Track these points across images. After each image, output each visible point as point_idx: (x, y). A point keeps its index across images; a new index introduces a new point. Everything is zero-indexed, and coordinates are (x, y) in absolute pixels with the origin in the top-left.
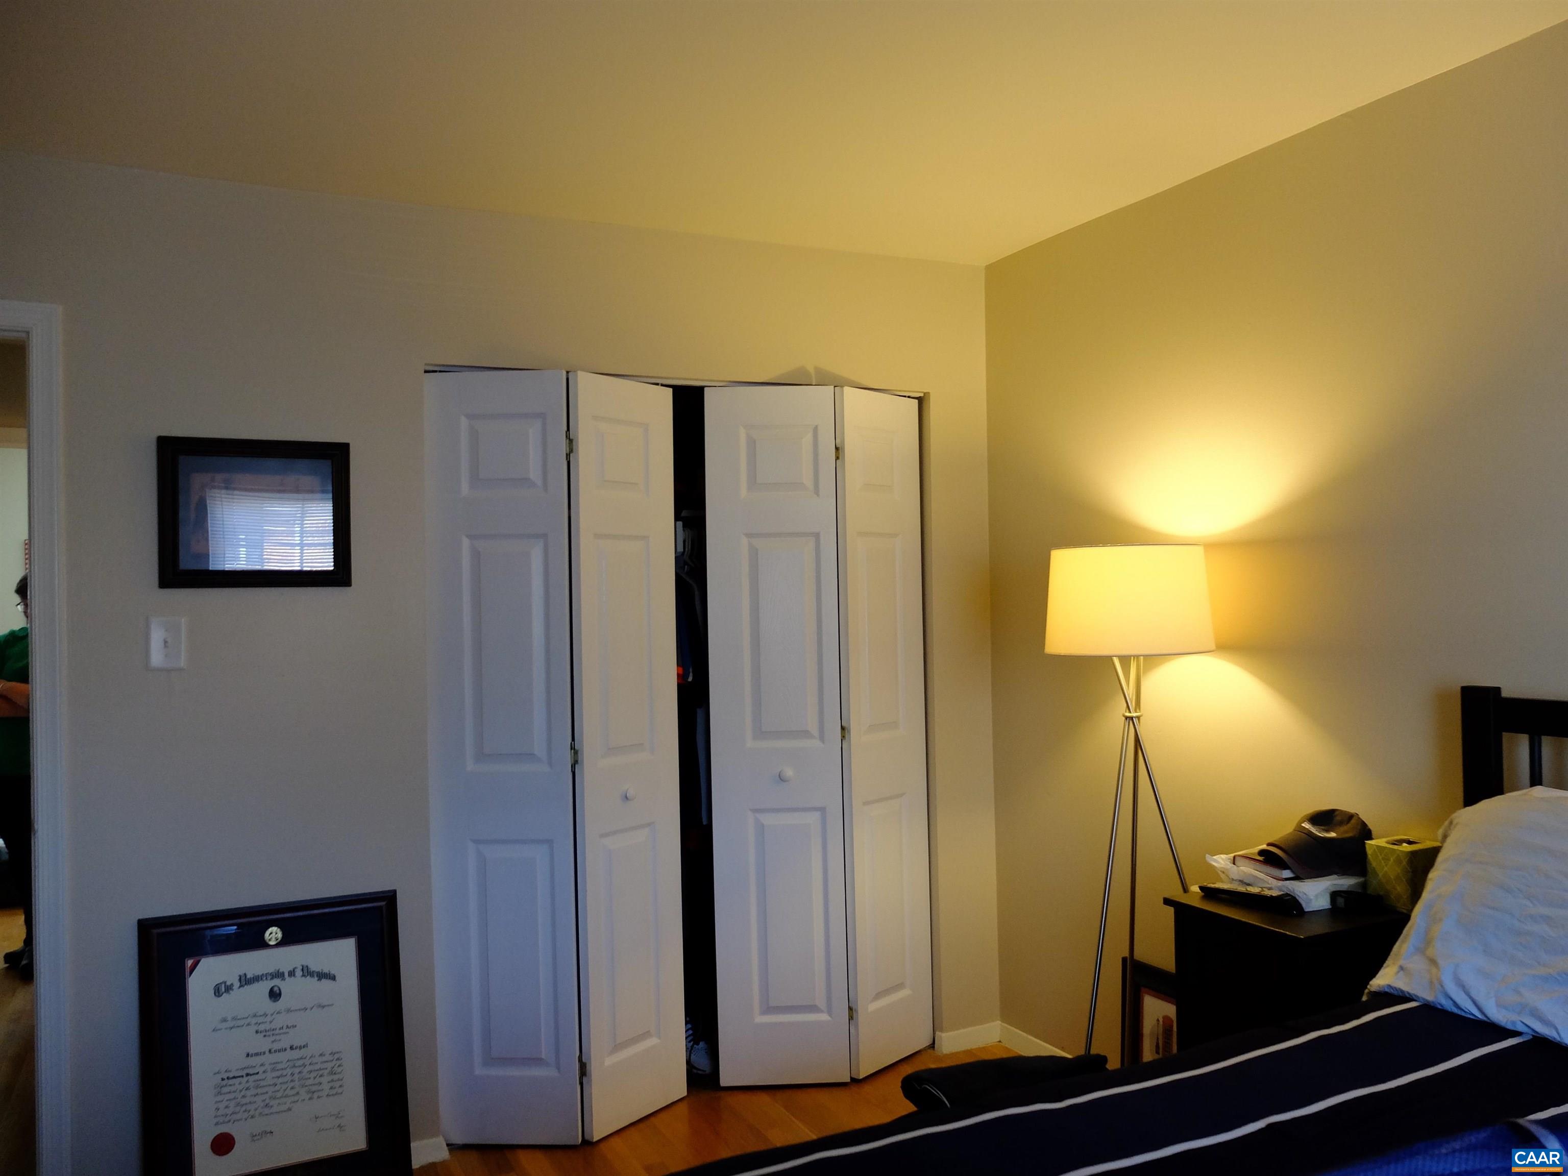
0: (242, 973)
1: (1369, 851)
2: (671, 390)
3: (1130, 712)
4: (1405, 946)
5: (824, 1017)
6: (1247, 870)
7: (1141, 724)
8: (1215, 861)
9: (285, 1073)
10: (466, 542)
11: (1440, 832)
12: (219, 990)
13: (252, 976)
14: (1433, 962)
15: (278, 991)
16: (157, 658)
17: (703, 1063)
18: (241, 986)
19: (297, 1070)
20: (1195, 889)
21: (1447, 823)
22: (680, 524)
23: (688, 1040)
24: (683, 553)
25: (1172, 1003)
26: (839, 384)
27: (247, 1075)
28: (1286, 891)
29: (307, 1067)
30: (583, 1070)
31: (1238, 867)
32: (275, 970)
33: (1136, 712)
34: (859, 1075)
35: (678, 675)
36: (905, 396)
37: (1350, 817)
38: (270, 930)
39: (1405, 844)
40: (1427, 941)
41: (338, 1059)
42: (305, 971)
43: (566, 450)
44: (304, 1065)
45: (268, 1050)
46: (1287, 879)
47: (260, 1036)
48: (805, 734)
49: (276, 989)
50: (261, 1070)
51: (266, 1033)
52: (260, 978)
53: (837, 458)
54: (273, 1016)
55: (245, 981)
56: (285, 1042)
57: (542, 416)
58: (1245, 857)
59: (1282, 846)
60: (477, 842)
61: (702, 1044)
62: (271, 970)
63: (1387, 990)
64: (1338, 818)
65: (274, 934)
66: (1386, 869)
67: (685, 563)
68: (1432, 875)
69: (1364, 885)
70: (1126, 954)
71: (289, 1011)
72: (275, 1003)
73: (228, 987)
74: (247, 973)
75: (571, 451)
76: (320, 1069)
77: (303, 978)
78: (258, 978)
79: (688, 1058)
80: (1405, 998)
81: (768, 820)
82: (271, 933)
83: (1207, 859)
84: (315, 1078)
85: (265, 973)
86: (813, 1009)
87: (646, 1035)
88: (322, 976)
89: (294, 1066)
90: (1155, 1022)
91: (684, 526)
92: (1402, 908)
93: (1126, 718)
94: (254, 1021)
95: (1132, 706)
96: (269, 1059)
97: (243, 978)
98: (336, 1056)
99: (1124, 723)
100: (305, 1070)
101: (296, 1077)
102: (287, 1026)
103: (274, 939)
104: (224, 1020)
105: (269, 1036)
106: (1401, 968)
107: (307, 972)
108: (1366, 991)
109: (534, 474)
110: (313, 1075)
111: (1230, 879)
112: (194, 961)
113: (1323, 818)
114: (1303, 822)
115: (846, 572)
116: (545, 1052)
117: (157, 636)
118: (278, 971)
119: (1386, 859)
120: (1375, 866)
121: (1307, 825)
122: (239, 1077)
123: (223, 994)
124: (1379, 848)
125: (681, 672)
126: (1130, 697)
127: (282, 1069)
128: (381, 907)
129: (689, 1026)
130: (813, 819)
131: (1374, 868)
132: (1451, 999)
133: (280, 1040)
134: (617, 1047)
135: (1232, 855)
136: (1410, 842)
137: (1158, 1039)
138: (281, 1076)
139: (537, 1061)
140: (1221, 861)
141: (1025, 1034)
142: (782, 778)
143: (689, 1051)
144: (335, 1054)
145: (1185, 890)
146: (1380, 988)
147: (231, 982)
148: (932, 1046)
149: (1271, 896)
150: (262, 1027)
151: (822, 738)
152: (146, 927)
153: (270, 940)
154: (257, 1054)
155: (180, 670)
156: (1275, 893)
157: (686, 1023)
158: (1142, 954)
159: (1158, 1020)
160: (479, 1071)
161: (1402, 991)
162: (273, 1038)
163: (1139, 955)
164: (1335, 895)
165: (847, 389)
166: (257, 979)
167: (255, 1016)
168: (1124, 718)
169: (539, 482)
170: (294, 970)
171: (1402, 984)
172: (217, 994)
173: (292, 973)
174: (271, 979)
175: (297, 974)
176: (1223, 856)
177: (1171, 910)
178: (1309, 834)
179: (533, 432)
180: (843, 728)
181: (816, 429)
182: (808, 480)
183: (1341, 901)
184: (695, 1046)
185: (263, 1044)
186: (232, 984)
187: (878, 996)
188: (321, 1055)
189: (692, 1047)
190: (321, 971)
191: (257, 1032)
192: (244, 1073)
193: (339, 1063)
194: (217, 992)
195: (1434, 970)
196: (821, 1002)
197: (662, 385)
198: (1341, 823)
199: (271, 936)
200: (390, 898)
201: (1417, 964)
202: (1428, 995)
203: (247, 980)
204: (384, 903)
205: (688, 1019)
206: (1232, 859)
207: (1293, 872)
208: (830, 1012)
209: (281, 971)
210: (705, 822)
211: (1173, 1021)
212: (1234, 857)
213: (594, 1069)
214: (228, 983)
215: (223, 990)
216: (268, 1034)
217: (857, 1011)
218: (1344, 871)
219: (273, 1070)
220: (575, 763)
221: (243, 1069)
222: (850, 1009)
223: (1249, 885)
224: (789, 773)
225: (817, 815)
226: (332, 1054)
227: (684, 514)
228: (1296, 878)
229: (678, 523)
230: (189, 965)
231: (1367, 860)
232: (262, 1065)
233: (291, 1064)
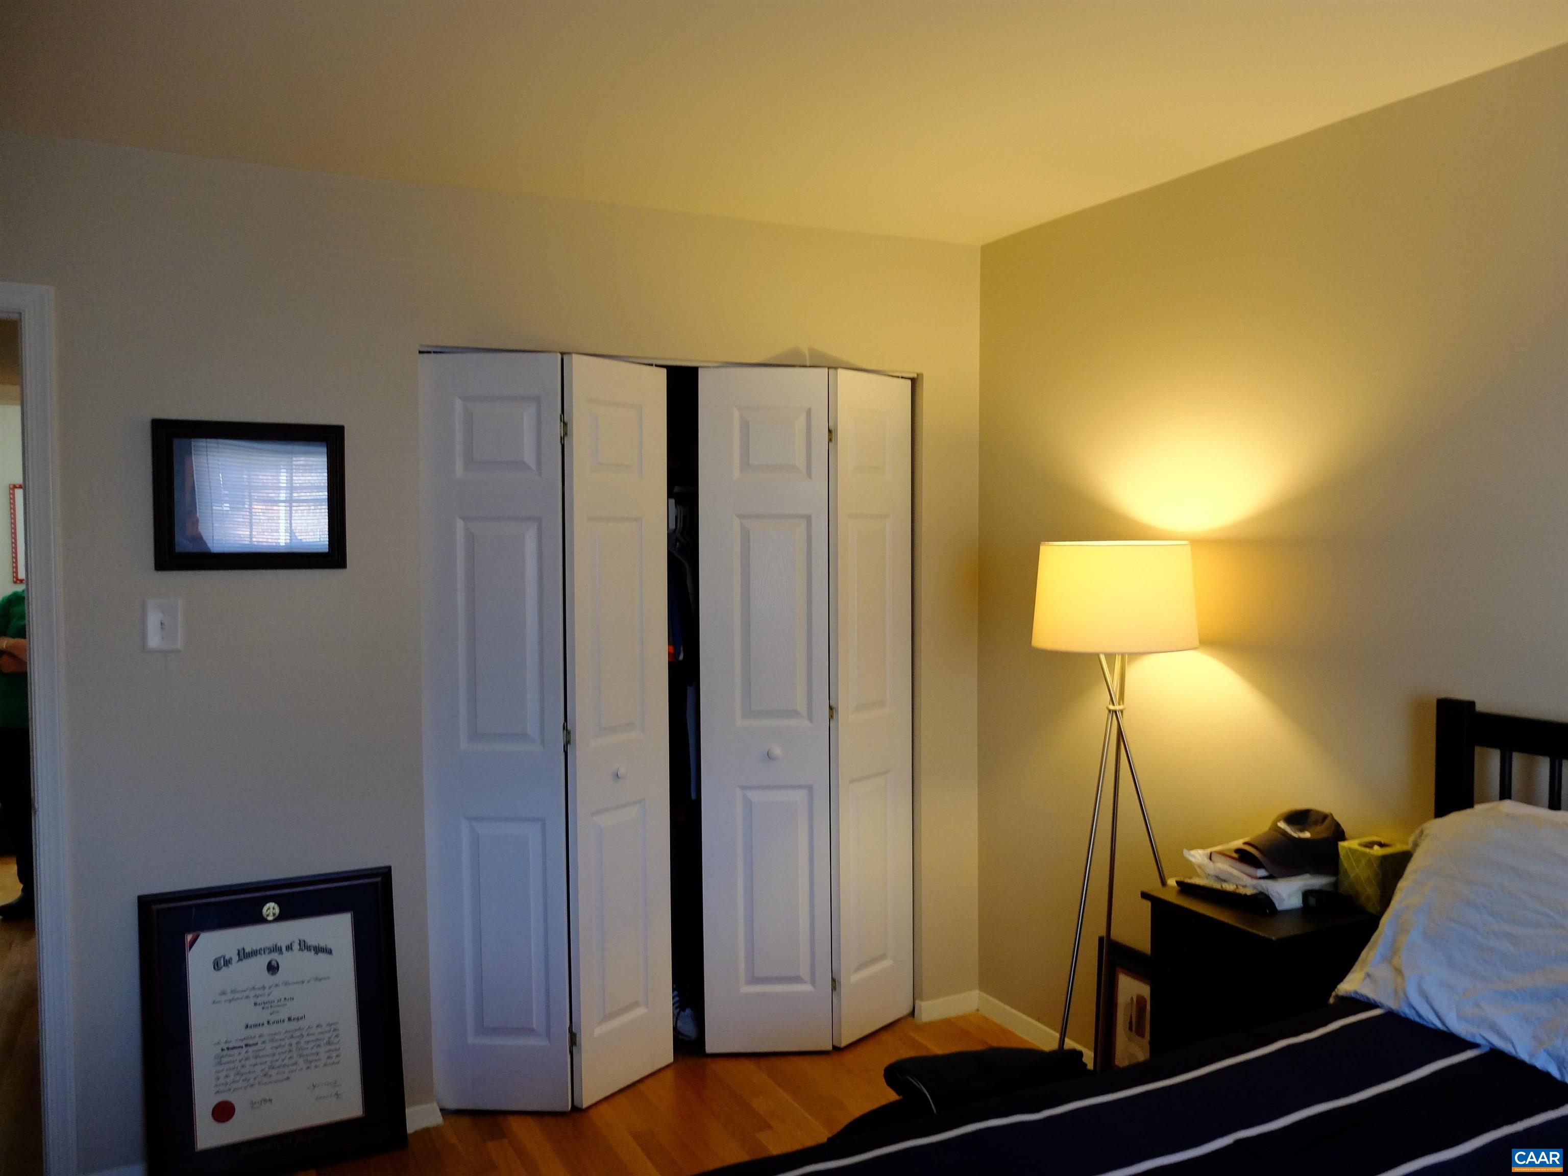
0: (240, 947)
1: (1342, 853)
2: (665, 371)
3: (1113, 704)
4: (1372, 954)
5: (807, 988)
6: (1224, 866)
7: (1124, 716)
8: (1193, 856)
9: (283, 1043)
10: (460, 524)
11: (1411, 839)
12: (220, 964)
13: (250, 950)
14: (1398, 971)
15: (276, 965)
16: (154, 641)
17: (689, 1029)
18: (240, 960)
19: (294, 1041)
20: (1172, 882)
21: (1417, 832)
22: (672, 501)
23: (676, 1005)
24: (675, 531)
25: (1145, 983)
26: (833, 366)
27: (246, 1045)
28: (1260, 889)
29: (304, 1038)
30: (573, 1040)
31: (1213, 862)
32: (273, 944)
33: (1119, 704)
34: (841, 1043)
35: (669, 654)
36: (898, 377)
37: (1324, 817)
38: (268, 905)
39: (1376, 847)
40: (1393, 950)
41: (335, 1030)
42: (302, 944)
43: (561, 433)
44: (302, 1036)
45: (266, 1022)
46: (1261, 878)
47: (259, 1008)
48: (792, 713)
49: (274, 963)
50: (260, 1041)
51: (265, 1005)
52: (258, 952)
53: (830, 440)
54: (271, 989)
55: (243, 955)
56: (283, 1014)
57: (537, 400)
58: (1223, 854)
59: (1256, 844)
60: (470, 819)
61: (688, 1011)
62: (269, 944)
63: (1353, 995)
64: (1312, 818)
65: (271, 909)
66: (1357, 870)
67: (677, 540)
68: (1402, 884)
69: (1336, 885)
70: (1103, 933)
71: (286, 984)
72: (275, 976)
73: (227, 961)
74: (245, 947)
75: (565, 434)
76: (317, 1040)
77: (301, 952)
78: (257, 952)
79: (674, 1025)
80: (1370, 1005)
81: (756, 797)
82: (269, 909)
83: (1184, 853)
84: (312, 1048)
85: (263, 947)
86: (797, 979)
87: (635, 1005)
88: (318, 950)
89: (292, 1037)
90: (1129, 1000)
91: (676, 504)
92: (1372, 909)
93: (1110, 711)
94: (253, 993)
95: (1116, 699)
96: (266, 1030)
97: (241, 953)
98: (333, 1027)
99: (1108, 715)
100: (303, 1041)
101: (294, 1047)
102: (285, 999)
103: (271, 914)
104: (223, 993)
105: (268, 1008)
106: (1368, 975)
107: (304, 946)
108: (1334, 994)
109: (529, 457)
110: (310, 1045)
111: (1206, 873)
112: (193, 937)
113: (1298, 818)
114: (1279, 821)
115: (837, 539)
116: (537, 1022)
117: (153, 620)
118: (276, 945)
119: (1358, 861)
120: (1346, 867)
121: (1282, 825)
122: (239, 1047)
123: (222, 967)
124: (1353, 851)
125: (672, 651)
126: (1114, 690)
127: (281, 1040)
128: (376, 884)
129: (676, 993)
130: (799, 796)
131: (1346, 869)
132: (1414, 1009)
133: (278, 1012)
134: (607, 1017)
135: (1209, 851)
136: (1381, 845)
137: (1131, 1017)
138: (280, 1046)
139: (529, 1031)
140: (1197, 856)
141: (1002, 1005)
142: (770, 756)
143: (676, 1017)
144: (332, 1024)
145: (1164, 883)
146: (1346, 992)
147: (229, 957)
148: (912, 1013)
149: (1246, 895)
150: (259, 1000)
151: (810, 717)
152: (146, 904)
153: (268, 915)
154: (256, 1026)
155: (178, 651)
156: (1249, 892)
157: (673, 990)
158: (1118, 935)
159: (1132, 999)
160: (471, 1040)
161: (1368, 998)
162: (270, 1011)
163: (1116, 935)
164: (1307, 894)
165: (841, 372)
166: (254, 953)
167: (254, 988)
168: (1107, 711)
169: (533, 466)
170: (291, 944)
171: (1368, 991)
172: (216, 967)
173: (289, 948)
174: (269, 953)
175: (293, 948)
176: (1200, 851)
177: (1148, 904)
178: (1284, 833)
179: (528, 418)
180: (831, 708)
181: (809, 413)
182: (800, 462)
183: (1312, 901)
184: (682, 1013)
185: (262, 1016)
186: (231, 959)
187: (861, 967)
188: (318, 1026)
189: (678, 1014)
190: (317, 946)
191: (255, 1004)
192: (243, 1044)
193: (336, 1033)
194: (217, 966)
195: (1399, 980)
196: (805, 973)
197: (657, 366)
198: (1316, 823)
199: (269, 911)
200: (385, 874)
201: (1383, 972)
202: (1391, 1003)
203: (245, 954)
204: (379, 879)
205: (674, 986)
206: (1209, 854)
207: (1266, 870)
208: (813, 983)
209: (279, 945)
210: (693, 797)
211: (1146, 1001)
212: (1211, 854)
213: (584, 1039)
214: (227, 958)
215: (222, 964)
216: (266, 1006)
217: (840, 983)
218: (1316, 870)
219: (272, 1041)
220: (567, 743)
221: (242, 1040)
222: (833, 980)
223: (1225, 881)
224: (777, 751)
225: (804, 793)
226: (329, 1025)
227: (677, 489)
228: (1270, 877)
229: (670, 500)
230: (189, 940)
231: (1340, 861)
232: (261, 1036)
233: (289, 1035)
